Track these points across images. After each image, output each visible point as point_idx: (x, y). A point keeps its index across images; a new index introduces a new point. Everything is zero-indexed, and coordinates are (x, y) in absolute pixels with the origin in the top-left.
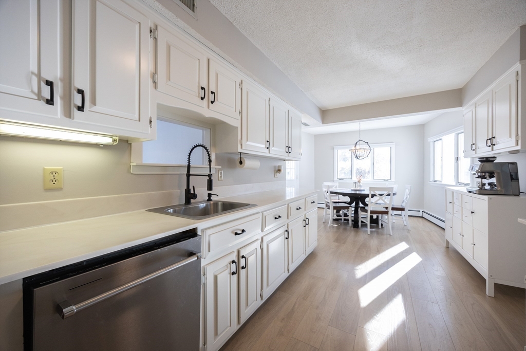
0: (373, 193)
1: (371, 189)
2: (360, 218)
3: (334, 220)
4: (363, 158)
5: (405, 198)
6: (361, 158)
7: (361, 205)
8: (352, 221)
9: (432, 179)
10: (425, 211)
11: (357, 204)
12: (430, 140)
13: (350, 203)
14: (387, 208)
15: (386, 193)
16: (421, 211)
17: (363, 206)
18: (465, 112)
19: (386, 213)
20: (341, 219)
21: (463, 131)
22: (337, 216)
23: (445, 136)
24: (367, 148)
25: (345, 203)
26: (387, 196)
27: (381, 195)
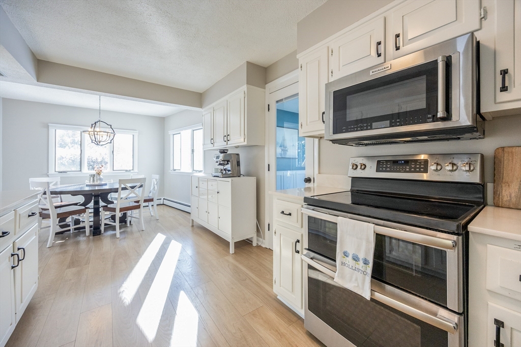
0: (123, 186)
1: (121, 181)
2: (103, 220)
3: (57, 234)
4: (104, 143)
5: (152, 188)
6: (101, 143)
7: (102, 203)
8: (91, 227)
9: (172, 169)
10: (166, 198)
11: (97, 203)
12: (171, 133)
13: (84, 204)
14: (138, 202)
15: (138, 184)
16: (162, 198)
17: (104, 204)
18: (204, 113)
19: (138, 207)
20: (69, 230)
21: (202, 127)
22: (62, 227)
23: (184, 131)
24: (110, 132)
25: (76, 204)
26: (139, 187)
27: (133, 187)
